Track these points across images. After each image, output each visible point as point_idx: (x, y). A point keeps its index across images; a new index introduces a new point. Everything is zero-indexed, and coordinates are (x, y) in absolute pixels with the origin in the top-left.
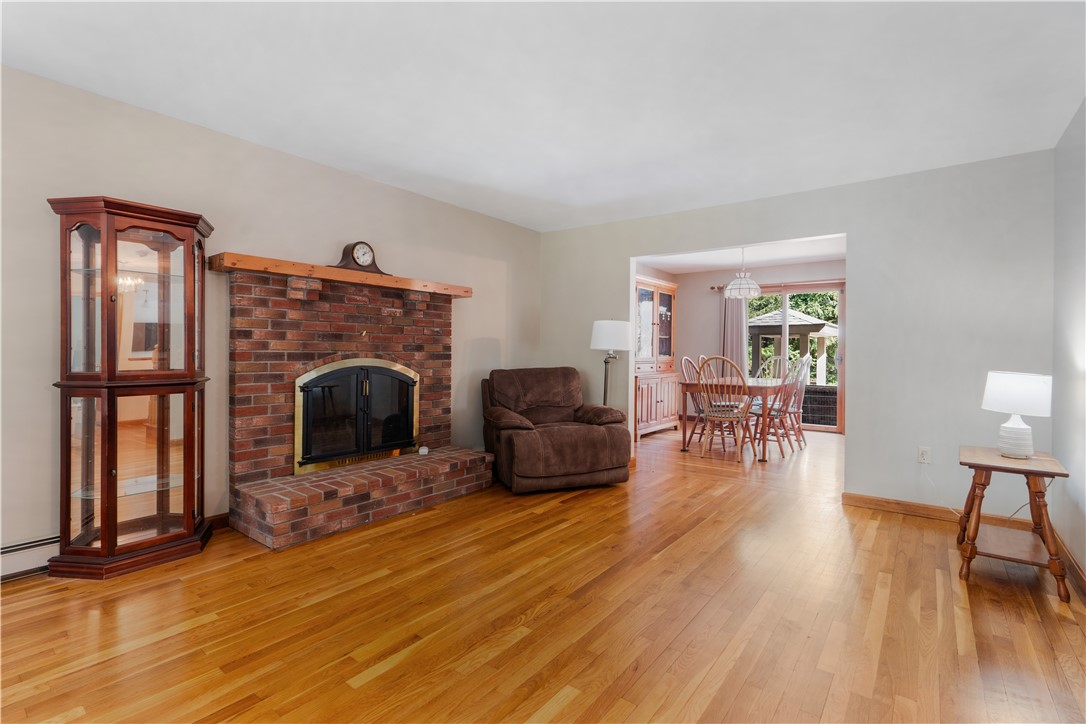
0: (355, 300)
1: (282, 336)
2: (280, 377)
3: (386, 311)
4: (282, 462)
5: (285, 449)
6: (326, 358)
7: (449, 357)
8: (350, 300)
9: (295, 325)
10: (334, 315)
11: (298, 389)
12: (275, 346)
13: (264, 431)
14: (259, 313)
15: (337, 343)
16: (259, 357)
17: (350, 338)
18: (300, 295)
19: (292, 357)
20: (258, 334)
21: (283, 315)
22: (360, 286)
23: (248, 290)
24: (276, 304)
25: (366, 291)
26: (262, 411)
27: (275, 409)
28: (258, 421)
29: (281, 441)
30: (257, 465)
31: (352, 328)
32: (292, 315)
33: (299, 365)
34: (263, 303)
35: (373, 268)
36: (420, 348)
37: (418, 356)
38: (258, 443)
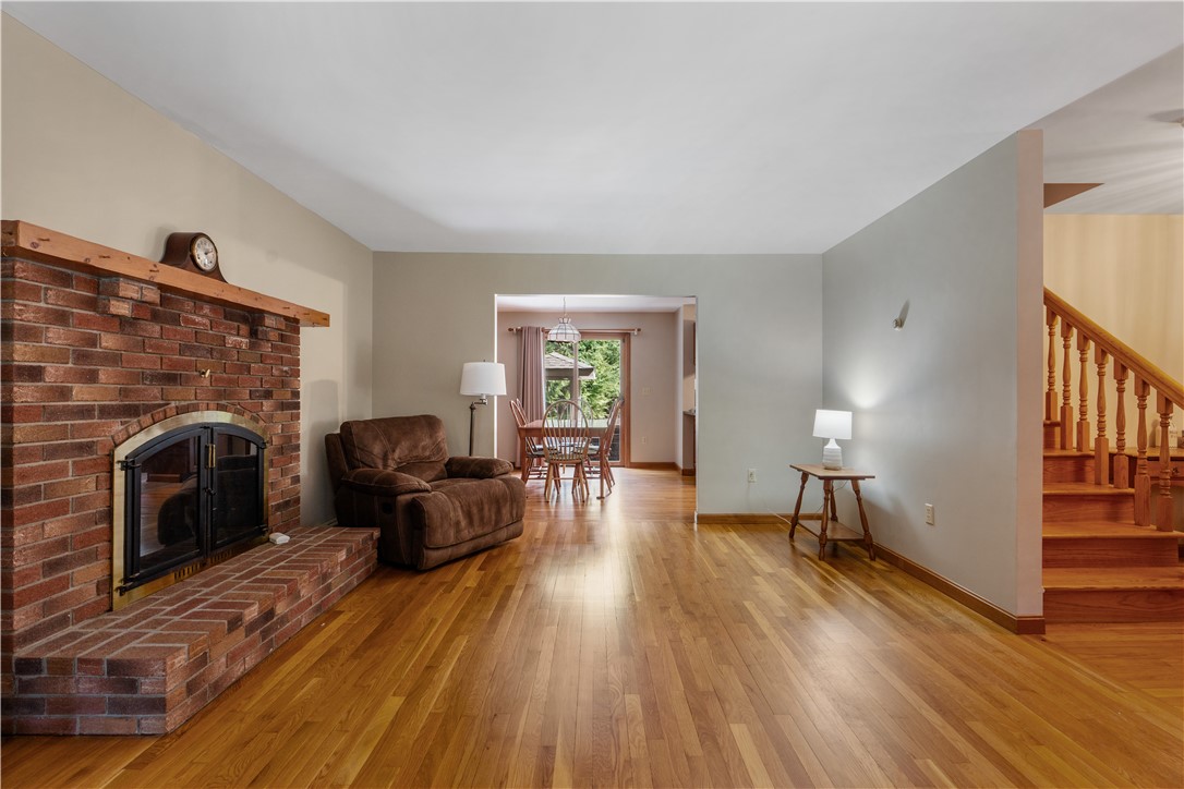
0: (194, 322)
1: (91, 377)
2: (87, 448)
3: (231, 340)
4: (92, 596)
5: (96, 570)
6: (154, 412)
7: (297, 406)
8: (187, 321)
9: (112, 359)
10: (166, 343)
11: (117, 467)
12: (81, 394)
13: (62, 544)
14: (56, 336)
15: (171, 389)
16: (53, 414)
17: (185, 381)
18: (124, 309)
19: (106, 412)
20: (53, 372)
21: (93, 341)
22: (196, 297)
23: (34, 293)
24: (83, 321)
25: (207, 310)
26: (58, 510)
27: (81, 504)
28: (54, 528)
29: (89, 557)
30: (48, 608)
31: (187, 366)
32: (109, 341)
33: (116, 427)
34: (61, 318)
35: (216, 273)
36: (268, 395)
37: (267, 405)
38: (51, 567)
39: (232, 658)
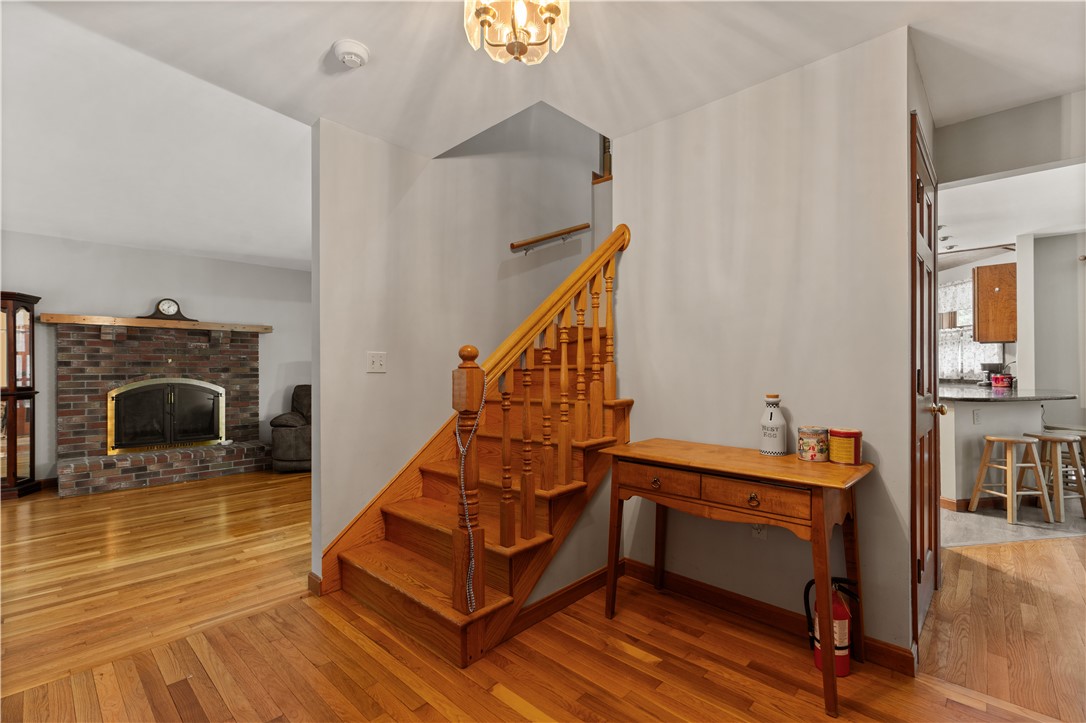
0: (162, 339)
1: (97, 364)
2: (96, 391)
3: (192, 345)
4: (98, 446)
5: (100, 437)
6: (134, 377)
8: (157, 338)
9: (108, 357)
10: (144, 349)
11: (109, 399)
12: (90, 371)
13: (83, 426)
14: (76, 350)
15: (146, 368)
16: (76, 378)
17: (157, 364)
18: (109, 337)
19: (104, 377)
20: (75, 363)
21: (98, 351)
22: (167, 330)
23: (68, 335)
24: (90, 343)
25: (173, 332)
26: (82, 413)
27: (90, 412)
28: (76, 419)
29: (96, 433)
30: (76, 448)
31: (160, 358)
32: (104, 350)
33: (112, 383)
34: (81, 343)
35: (178, 316)
36: (226, 370)
37: (223, 376)
38: (76, 433)
39: (110, 480)
